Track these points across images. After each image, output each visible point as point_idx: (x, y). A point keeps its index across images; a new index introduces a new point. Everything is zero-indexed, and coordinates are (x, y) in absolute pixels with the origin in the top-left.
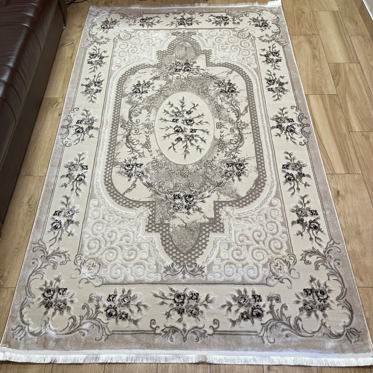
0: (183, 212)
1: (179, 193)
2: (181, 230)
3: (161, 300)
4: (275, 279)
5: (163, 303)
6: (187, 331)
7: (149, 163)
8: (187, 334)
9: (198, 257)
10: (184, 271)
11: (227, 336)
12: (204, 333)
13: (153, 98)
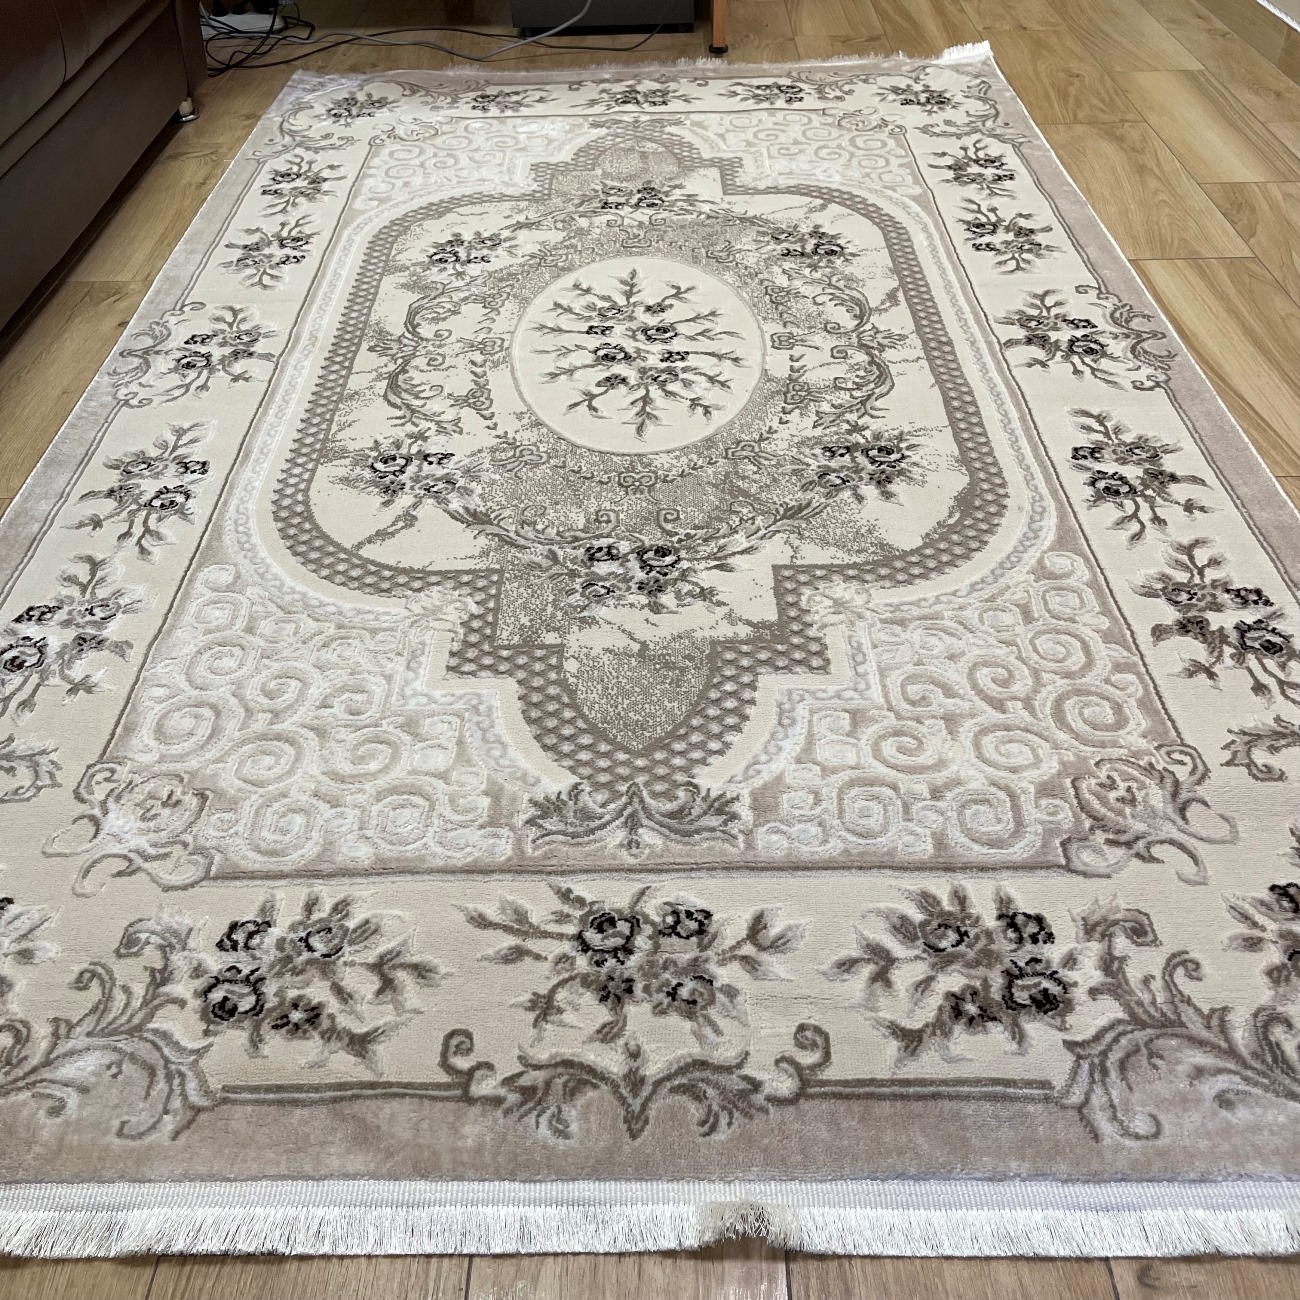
0: (632, 605)
1: (611, 541)
2: (621, 664)
3: (510, 941)
5: (516, 955)
6: (650, 1080)
7: (480, 451)
8: (648, 1099)
9: (703, 762)
10: (633, 815)
11: (876, 1104)
12: (743, 1095)
13: (509, 274)
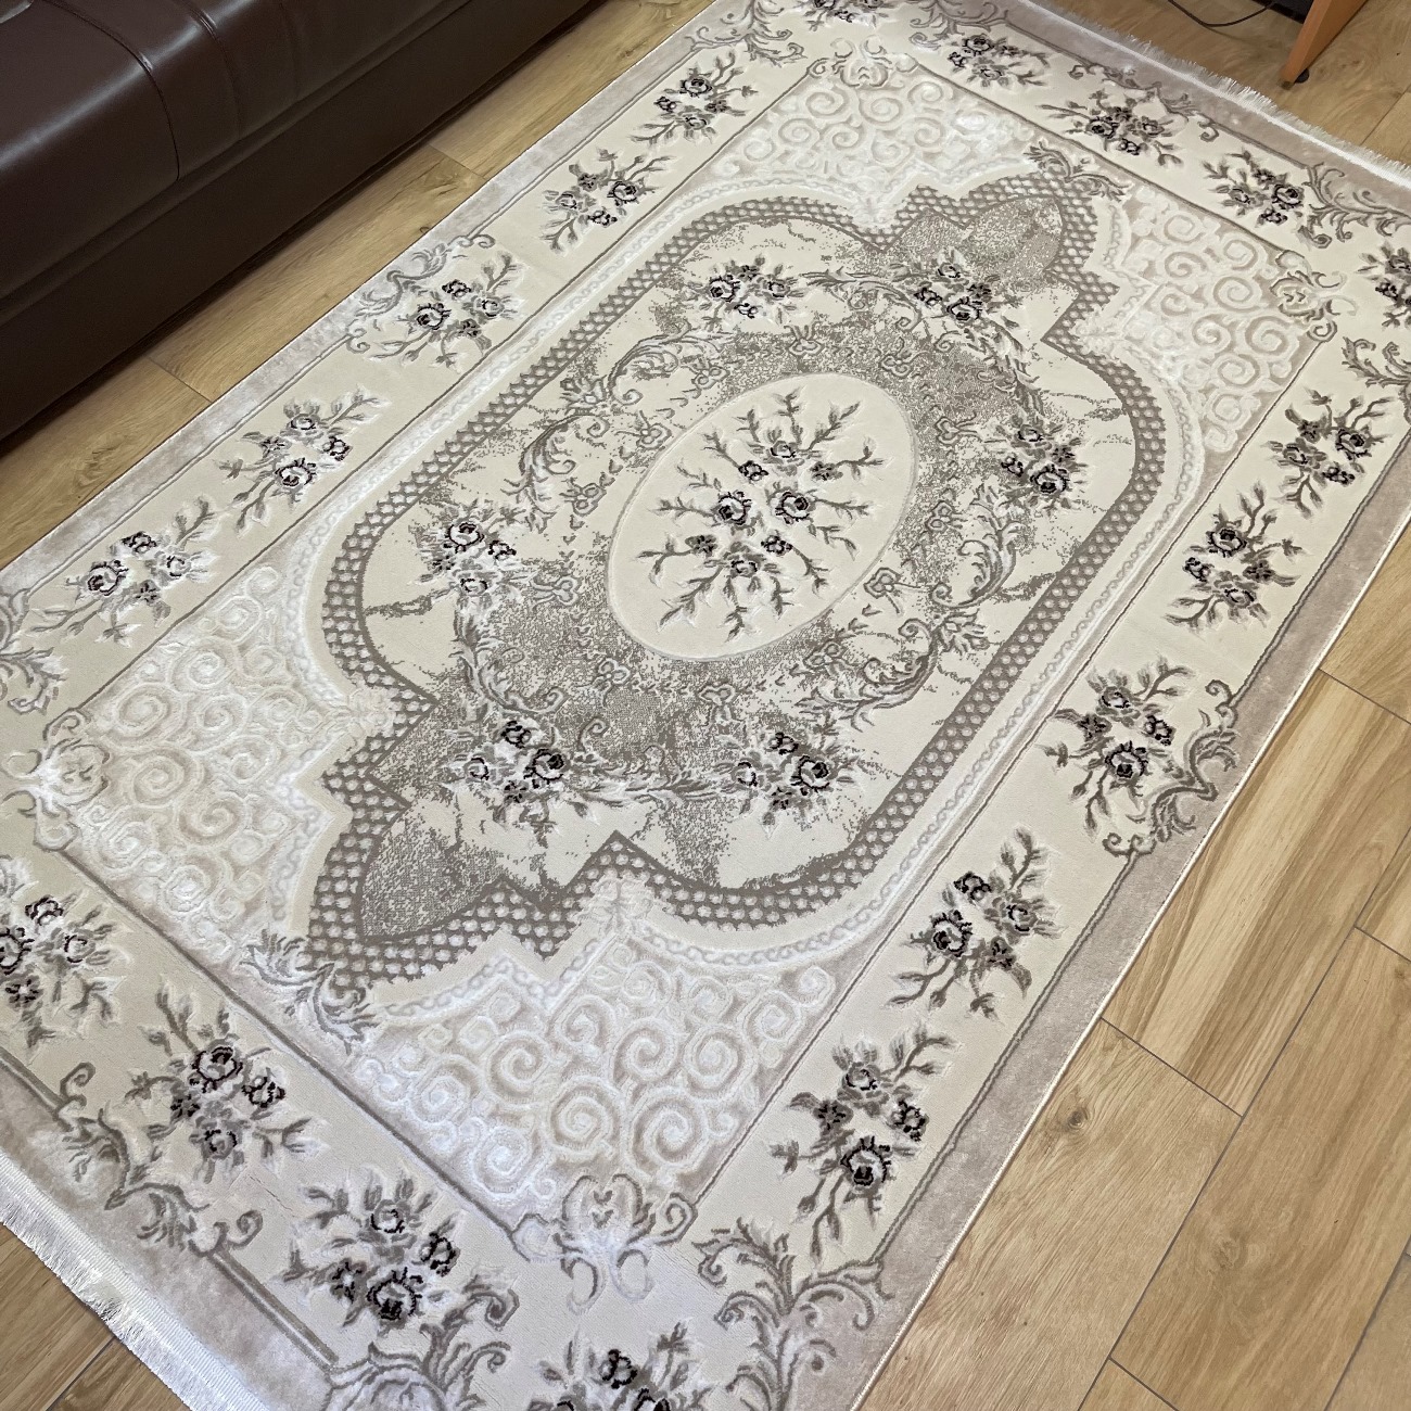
0: (487, 800)
1: (535, 724)
2: (428, 851)
3: (163, 1026)
4: (557, 1238)
5: (159, 1039)
6: (146, 1180)
7: (536, 562)
8: (135, 1191)
9: (390, 977)
10: (307, 990)
11: (238, 1293)
12: (182, 1228)
13: (754, 347)
